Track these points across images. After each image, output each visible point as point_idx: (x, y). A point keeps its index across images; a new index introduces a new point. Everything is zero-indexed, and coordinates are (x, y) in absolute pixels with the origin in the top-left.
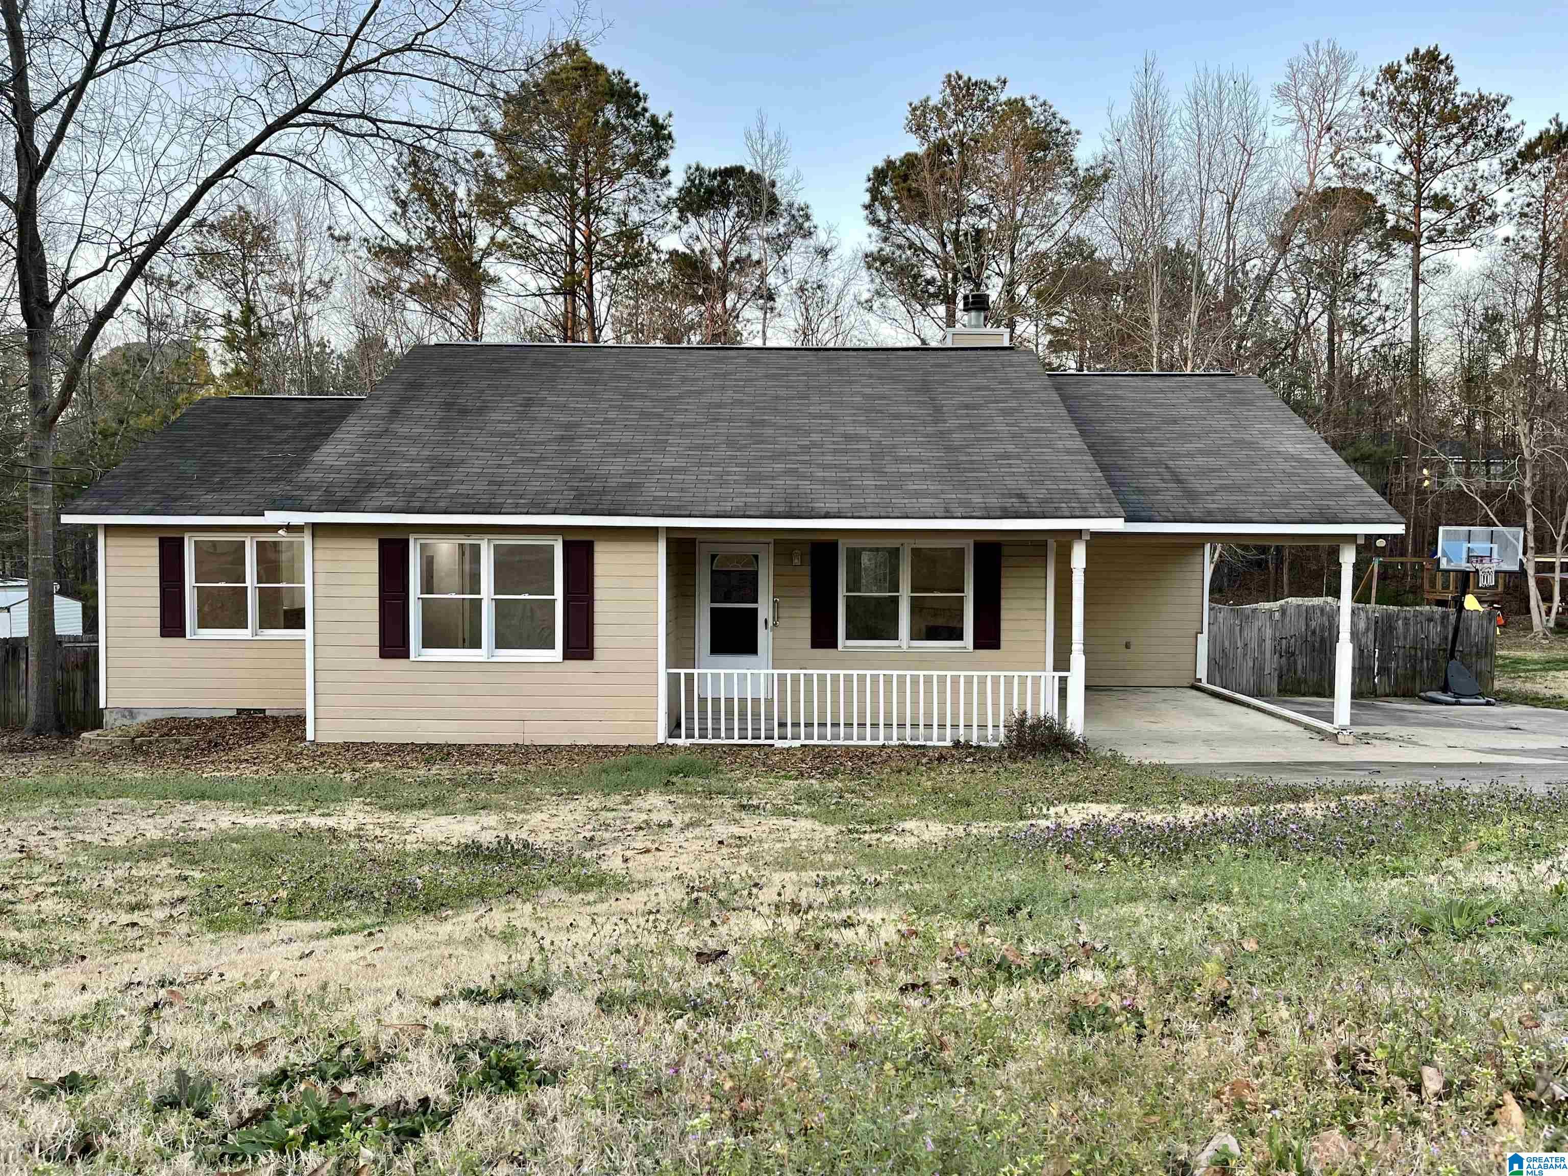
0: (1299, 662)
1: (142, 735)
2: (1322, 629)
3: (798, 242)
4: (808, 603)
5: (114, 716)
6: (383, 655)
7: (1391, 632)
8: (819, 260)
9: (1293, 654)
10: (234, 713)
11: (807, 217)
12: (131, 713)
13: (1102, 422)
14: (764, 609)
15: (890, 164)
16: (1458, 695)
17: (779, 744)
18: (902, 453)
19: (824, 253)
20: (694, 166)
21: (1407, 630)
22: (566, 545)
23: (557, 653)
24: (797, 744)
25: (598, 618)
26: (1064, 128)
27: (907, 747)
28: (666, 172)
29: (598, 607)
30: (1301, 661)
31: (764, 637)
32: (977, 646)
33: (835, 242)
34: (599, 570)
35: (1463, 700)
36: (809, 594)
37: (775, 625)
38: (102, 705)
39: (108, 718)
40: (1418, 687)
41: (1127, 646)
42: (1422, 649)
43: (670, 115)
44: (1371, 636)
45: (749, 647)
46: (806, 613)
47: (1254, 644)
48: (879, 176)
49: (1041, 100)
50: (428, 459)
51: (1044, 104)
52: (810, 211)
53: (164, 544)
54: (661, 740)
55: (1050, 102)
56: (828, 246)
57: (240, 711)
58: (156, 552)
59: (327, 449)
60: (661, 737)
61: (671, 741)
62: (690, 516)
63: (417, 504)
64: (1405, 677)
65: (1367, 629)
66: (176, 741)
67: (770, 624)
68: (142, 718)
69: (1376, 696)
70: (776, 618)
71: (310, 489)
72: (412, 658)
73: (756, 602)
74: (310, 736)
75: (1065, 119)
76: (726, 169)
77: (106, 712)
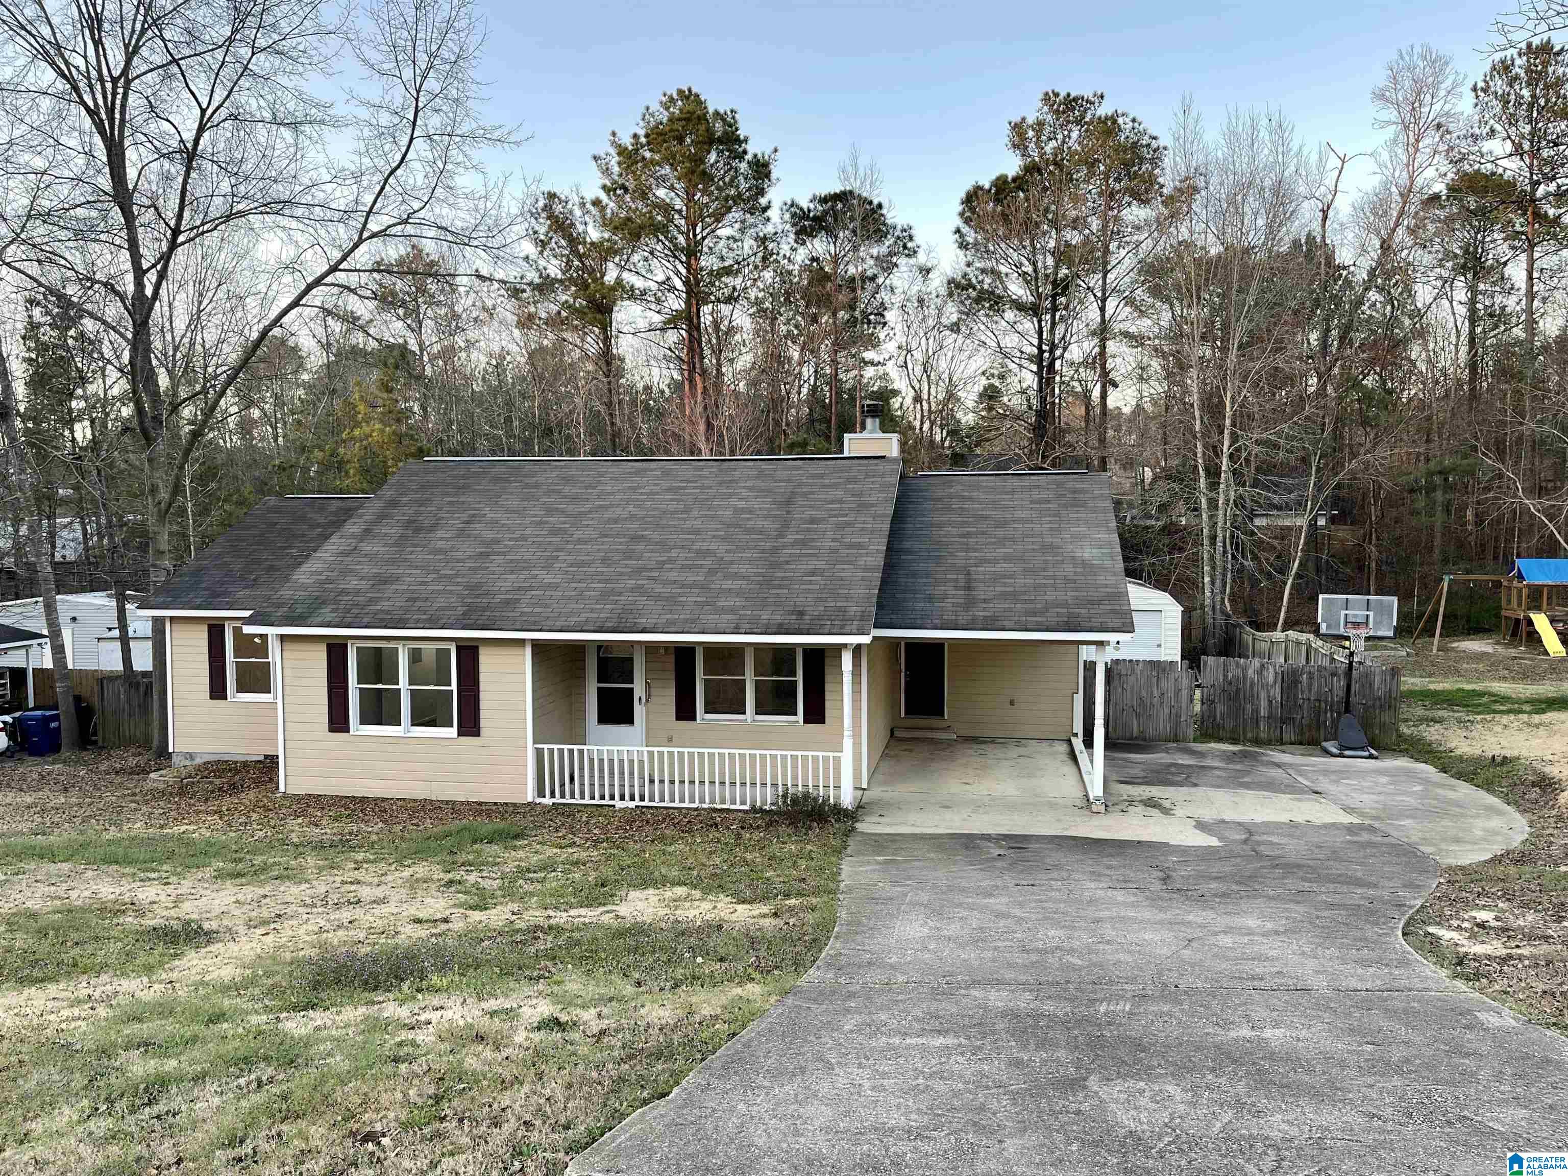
0: (1218, 710)
1: (190, 777)
2: (1238, 679)
3: (902, 261)
4: (673, 683)
5: (180, 758)
6: (331, 730)
7: (1296, 686)
8: (920, 278)
9: (1213, 702)
10: (262, 758)
11: (911, 238)
12: (191, 756)
13: (940, 526)
14: (639, 689)
15: (978, 188)
16: (1343, 747)
17: (619, 804)
18: (734, 569)
19: (926, 271)
20: (789, 203)
21: (1310, 685)
22: (458, 648)
23: (453, 731)
24: (632, 805)
25: (483, 705)
26: (1154, 144)
27: (715, 810)
28: (765, 209)
29: (482, 696)
30: (1220, 708)
31: (639, 711)
32: (806, 721)
33: (935, 262)
34: (482, 668)
35: (1347, 753)
36: (674, 676)
37: (647, 701)
38: (171, 750)
39: (175, 759)
40: (1322, 737)
41: (1012, 703)
42: (1326, 702)
43: (776, 151)
44: (1278, 690)
45: (627, 718)
46: (672, 692)
47: (1170, 694)
48: (972, 198)
49: (1131, 117)
50: (376, 576)
51: (1134, 120)
52: (913, 232)
53: (211, 628)
54: (530, 799)
55: (1139, 119)
56: (929, 265)
57: (266, 757)
58: (205, 635)
59: (305, 568)
60: (530, 795)
61: (538, 800)
62: (540, 630)
63: (349, 620)
64: (1309, 726)
65: (1275, 682)
66: (210, 783)
67: (644, 700)
68: (199, 761)
69: (1282, 744)
70: (649, 696)
71: (279, 606)
72: (352, 732)
73: (632, 683)
74: (282, 788)
75: (1154, 134)
76: (835, 194)
77: (174, 755)
